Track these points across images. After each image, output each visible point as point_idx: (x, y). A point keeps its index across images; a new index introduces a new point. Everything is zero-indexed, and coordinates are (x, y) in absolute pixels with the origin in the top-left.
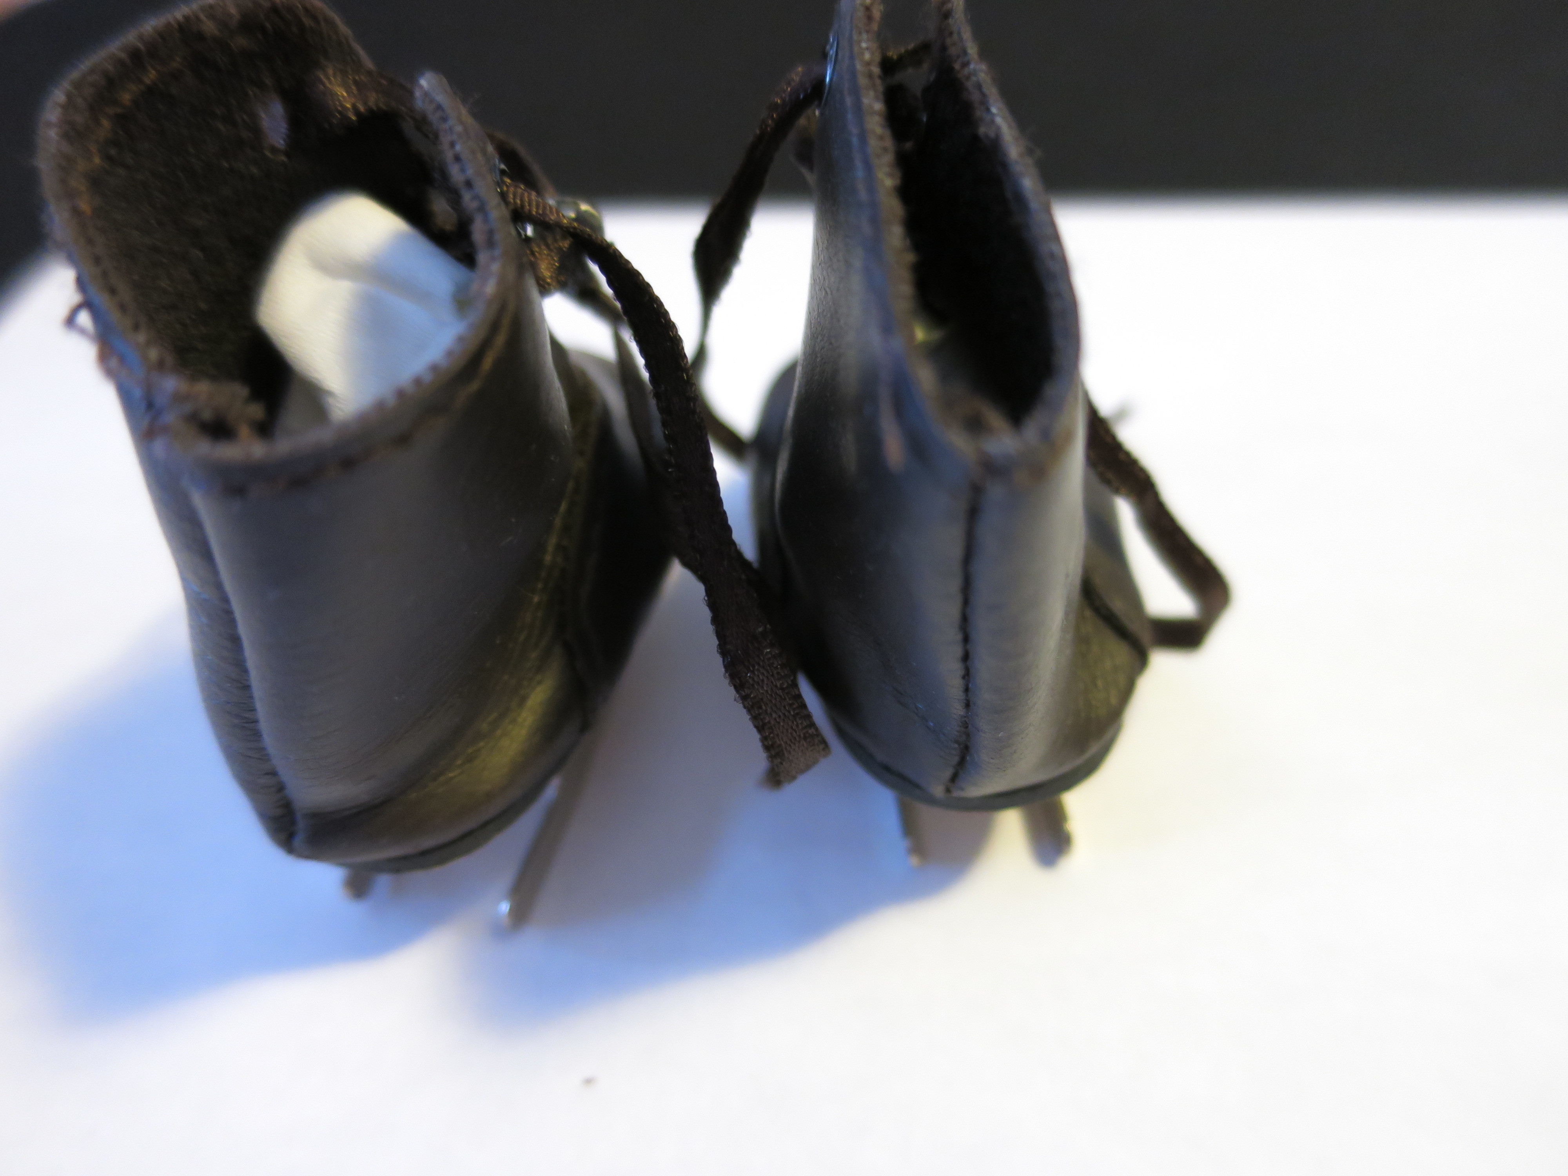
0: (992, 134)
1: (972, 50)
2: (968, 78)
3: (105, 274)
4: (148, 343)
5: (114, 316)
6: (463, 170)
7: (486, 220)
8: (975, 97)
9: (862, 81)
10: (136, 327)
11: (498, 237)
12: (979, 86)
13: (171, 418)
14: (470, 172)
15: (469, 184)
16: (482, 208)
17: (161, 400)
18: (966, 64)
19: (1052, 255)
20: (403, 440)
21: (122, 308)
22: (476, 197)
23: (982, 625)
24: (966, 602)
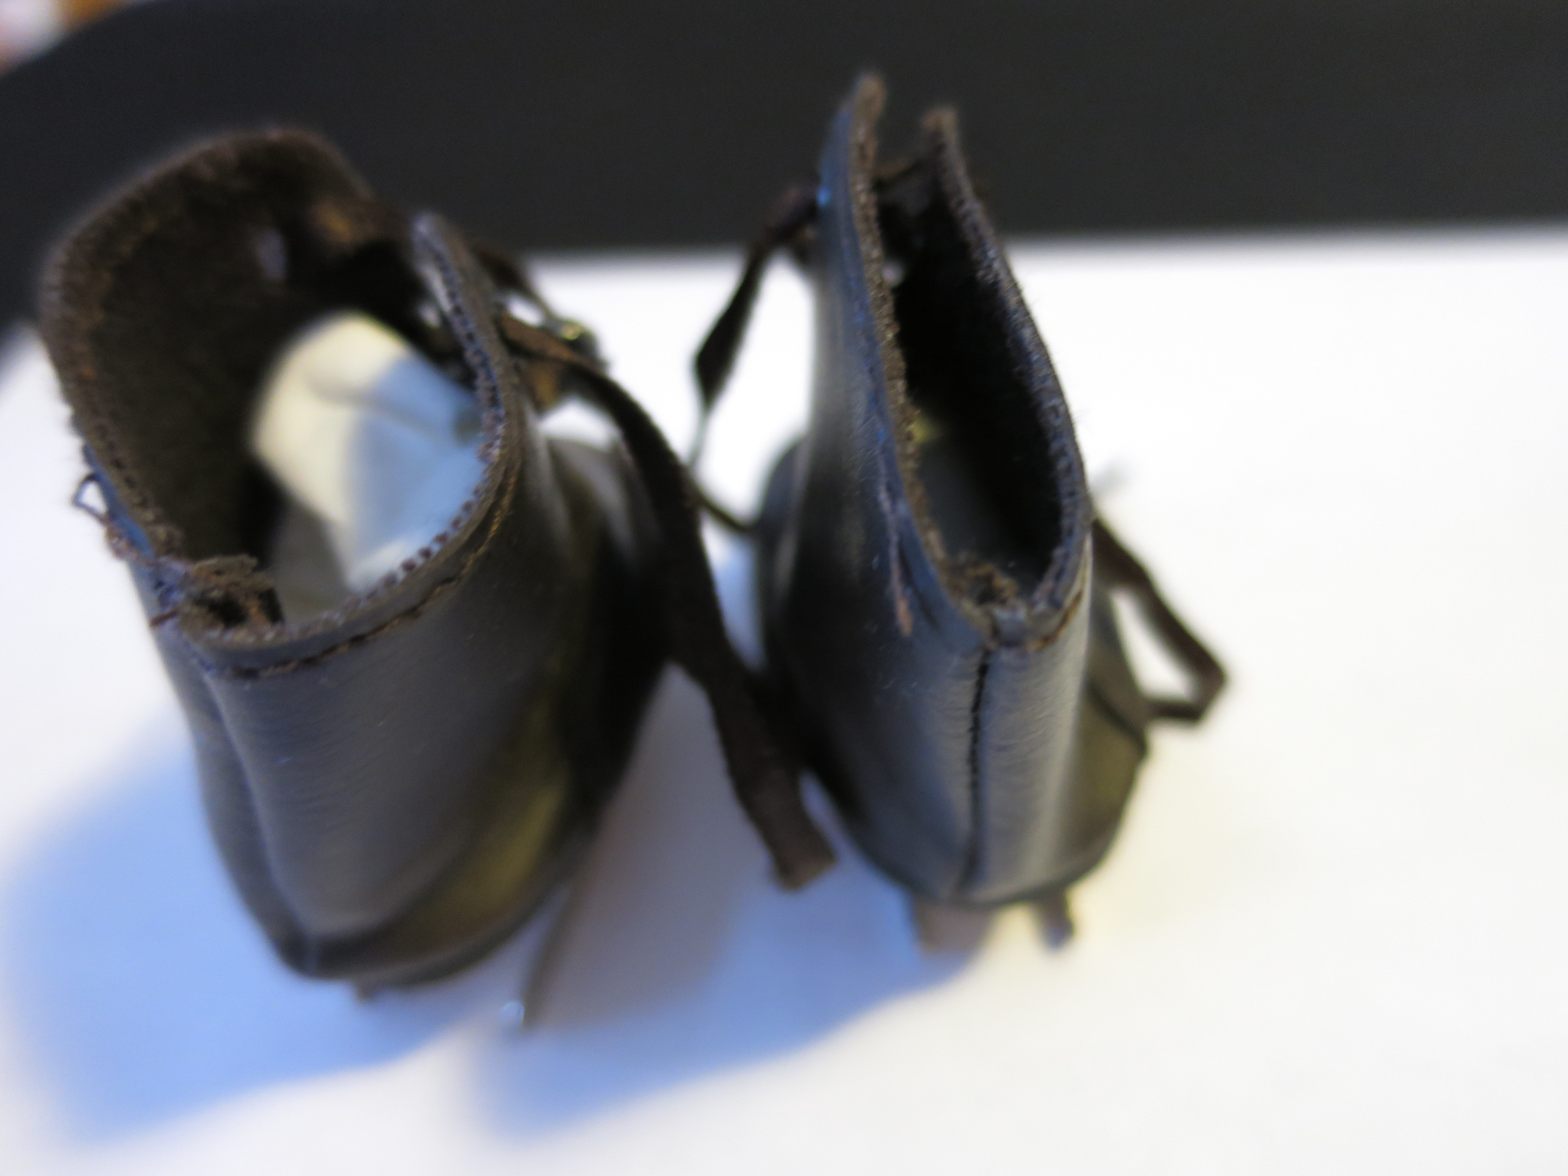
0: (990, 278)
1: (967, 189)
2: (965, 216)
3: (111, 446)
4: (157, 521)
5: (123, 493)
6: (465, 323)
7: (489, 376)
8: (971, 238)
9: (860, 226)
10: (143, 504)
11: (501, 396)
12: (975, 228)
13: (179, 597)
14: (472, 326)
15: (471, 337)
16: (484, 364)
17: (168, 579)
18: (961, 203)
19: (1055, 409)
20: (412, 612)
21: (129, 482)
22: (478, 352)
23: (993, 763)
24: (975, 740)
